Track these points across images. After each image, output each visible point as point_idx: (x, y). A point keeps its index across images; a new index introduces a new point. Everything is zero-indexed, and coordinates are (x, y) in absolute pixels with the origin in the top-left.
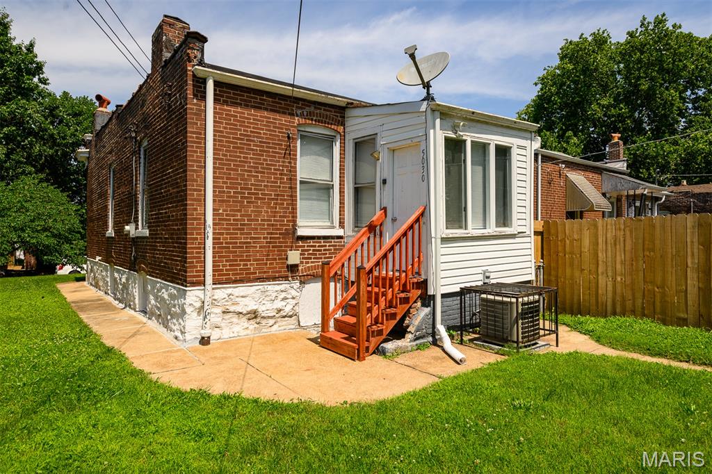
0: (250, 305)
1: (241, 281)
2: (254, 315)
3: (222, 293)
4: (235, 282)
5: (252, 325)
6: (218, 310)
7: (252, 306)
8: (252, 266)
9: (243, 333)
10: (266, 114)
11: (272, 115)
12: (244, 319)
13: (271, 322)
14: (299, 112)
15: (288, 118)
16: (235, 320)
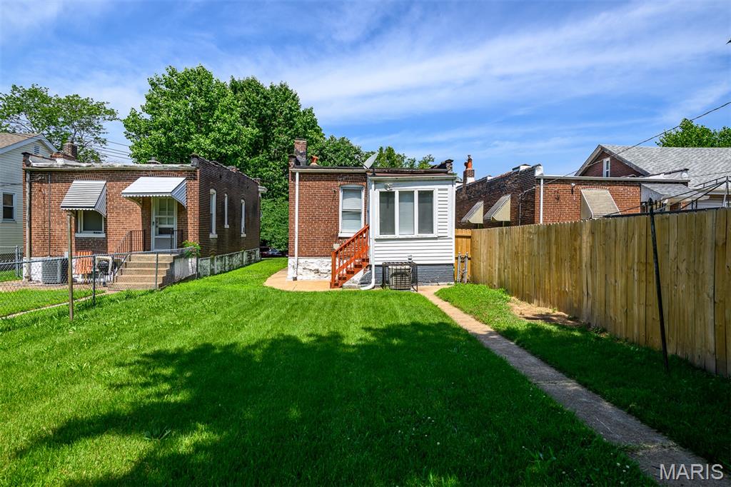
0: (315, 267)
1: (312, 256)
2: (317, 271)
3: (302, 260)
4: (309, 256)
5: (317, 275)
6: (301, 268)
7: (316, 267)
8: (316, 250)
9: (312, 278)
10: (323, 182)
11: (326, 183)
12: (313, 273)
13: (326, 275)
14: (341, 179)
15: (335, 183)
16: (309, 272)
